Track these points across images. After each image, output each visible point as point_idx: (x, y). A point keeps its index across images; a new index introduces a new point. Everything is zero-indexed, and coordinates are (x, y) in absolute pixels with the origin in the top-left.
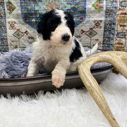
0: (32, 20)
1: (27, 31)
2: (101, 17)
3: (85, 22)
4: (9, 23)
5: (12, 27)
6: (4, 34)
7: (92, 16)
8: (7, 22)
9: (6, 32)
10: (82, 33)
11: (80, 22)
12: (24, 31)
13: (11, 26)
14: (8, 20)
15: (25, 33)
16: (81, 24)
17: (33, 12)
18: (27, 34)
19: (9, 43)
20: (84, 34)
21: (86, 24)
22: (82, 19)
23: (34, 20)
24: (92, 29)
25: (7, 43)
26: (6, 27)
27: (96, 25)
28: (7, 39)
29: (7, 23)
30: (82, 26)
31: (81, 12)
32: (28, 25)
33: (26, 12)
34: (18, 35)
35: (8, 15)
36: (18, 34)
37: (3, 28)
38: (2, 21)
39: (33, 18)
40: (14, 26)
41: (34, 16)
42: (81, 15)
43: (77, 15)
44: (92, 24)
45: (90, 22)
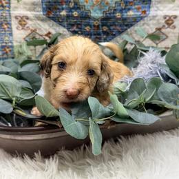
0: (62, 13)
1: (49, 33)
2: (176, 10)
3: (149, 19)
4: (16, 17)
5: (23, 24)
6: (7, 38)
7: (161, 8)
8: (13, 15)
9: (11, 34)
11: (142, 18)
12: (46, 33)
13: (21, 25)
14: (14, 13)
15: (47, 35)
16: (142, 22)
18: (50, 38)
21: (151, 22)
22: (145, 12)
23: (64, 13)
24: (159, 29)
25: (13, 53)
26: (10, 24)
27: (168, 24)
28: (12, 47)
29: (13, 19)
30: (144, 24)
32: (52, 23)
35: (14, 3)
36: (33, 38)
37: (5, 26)
38: (4, 15)
39: (63, 9)
40: (25, 25)
41: (64, 6)
42: (144, 5)
43: (136, 6)
44: (160, 21)
45: (157, 18)
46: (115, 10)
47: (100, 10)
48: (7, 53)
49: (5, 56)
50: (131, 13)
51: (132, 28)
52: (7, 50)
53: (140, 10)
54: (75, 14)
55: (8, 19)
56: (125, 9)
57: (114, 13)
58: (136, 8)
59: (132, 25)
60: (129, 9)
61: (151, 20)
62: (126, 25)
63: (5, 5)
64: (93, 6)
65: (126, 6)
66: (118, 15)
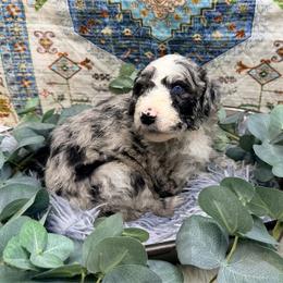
0: (104, 31)
1: (87, 61)
3: (249, 45)
4: (36, 34)
5: (46, 45)
6: (23, 66)
7: (272, 29)
8: (30, 30)
9: (29, 60)
10: (239, 71)
11: (237, 43)
12: (81, 60)
13: (43, 45)
14: (31, 26)
15: (83, 64)
16: (237, 49)
17: (105, 8)
18: (89, 68)
19: (40, 89)
20: (244, 72)
21: (253, 49)
22: (242, 33)
23: (107, 31)
24: (267, 62)
25: (36, 88)
26: (28, 45)
27: (281, 55)
28: (33, 78)
29: (31, 36)
30: (240, 52)
31: (241, 16)
32: (89, 45)
33: (83, 7)
34: (65, 68)
35: (30, 12)
36: (63, 66)
37: (20, 48)
38: (16, 29)
39: (105, 25)
40: (50, 45)
41: (107, 20)
42: (242, 22)
43: (227, 24)
44: (269, 50)
45: (264, 44)
46: (191, 28)
47: (167, 27)
48: (25, 87)
49: (23, 92)
50: (218, 34)
51: (221, 57)
52: (26, 83)
53: (235, 30)
54: (127, 31)
55: (23, 37)
56: (207, 28)
57: (189, 34)
58: (227, 27)
59: (220, 53)
60: (215, 29)
61: (252, 46)
62: (211, 53)
63: (15, 14)
64: (155, 20)
65: (209, 22)
66: (197, 36)
